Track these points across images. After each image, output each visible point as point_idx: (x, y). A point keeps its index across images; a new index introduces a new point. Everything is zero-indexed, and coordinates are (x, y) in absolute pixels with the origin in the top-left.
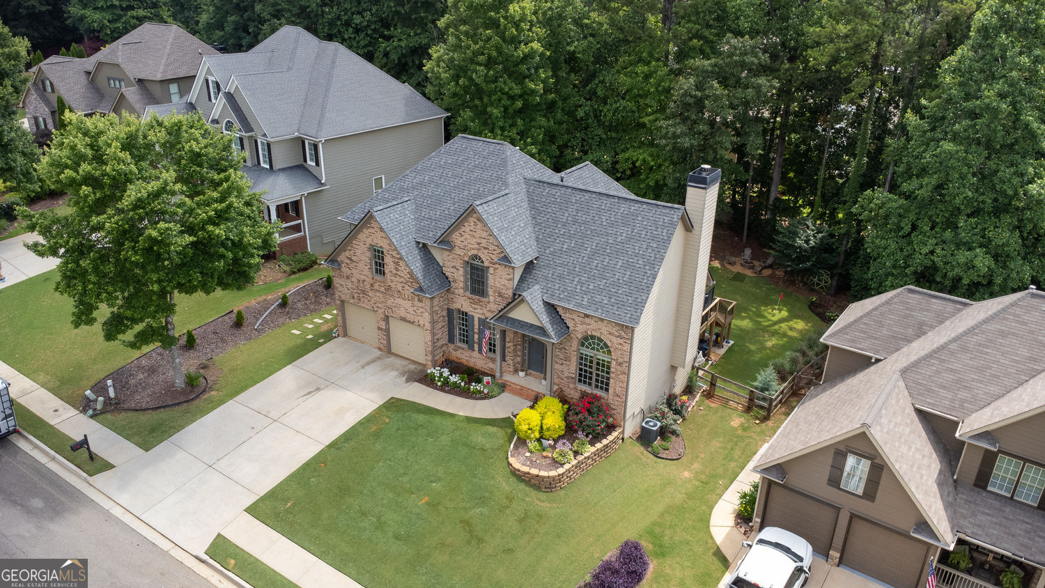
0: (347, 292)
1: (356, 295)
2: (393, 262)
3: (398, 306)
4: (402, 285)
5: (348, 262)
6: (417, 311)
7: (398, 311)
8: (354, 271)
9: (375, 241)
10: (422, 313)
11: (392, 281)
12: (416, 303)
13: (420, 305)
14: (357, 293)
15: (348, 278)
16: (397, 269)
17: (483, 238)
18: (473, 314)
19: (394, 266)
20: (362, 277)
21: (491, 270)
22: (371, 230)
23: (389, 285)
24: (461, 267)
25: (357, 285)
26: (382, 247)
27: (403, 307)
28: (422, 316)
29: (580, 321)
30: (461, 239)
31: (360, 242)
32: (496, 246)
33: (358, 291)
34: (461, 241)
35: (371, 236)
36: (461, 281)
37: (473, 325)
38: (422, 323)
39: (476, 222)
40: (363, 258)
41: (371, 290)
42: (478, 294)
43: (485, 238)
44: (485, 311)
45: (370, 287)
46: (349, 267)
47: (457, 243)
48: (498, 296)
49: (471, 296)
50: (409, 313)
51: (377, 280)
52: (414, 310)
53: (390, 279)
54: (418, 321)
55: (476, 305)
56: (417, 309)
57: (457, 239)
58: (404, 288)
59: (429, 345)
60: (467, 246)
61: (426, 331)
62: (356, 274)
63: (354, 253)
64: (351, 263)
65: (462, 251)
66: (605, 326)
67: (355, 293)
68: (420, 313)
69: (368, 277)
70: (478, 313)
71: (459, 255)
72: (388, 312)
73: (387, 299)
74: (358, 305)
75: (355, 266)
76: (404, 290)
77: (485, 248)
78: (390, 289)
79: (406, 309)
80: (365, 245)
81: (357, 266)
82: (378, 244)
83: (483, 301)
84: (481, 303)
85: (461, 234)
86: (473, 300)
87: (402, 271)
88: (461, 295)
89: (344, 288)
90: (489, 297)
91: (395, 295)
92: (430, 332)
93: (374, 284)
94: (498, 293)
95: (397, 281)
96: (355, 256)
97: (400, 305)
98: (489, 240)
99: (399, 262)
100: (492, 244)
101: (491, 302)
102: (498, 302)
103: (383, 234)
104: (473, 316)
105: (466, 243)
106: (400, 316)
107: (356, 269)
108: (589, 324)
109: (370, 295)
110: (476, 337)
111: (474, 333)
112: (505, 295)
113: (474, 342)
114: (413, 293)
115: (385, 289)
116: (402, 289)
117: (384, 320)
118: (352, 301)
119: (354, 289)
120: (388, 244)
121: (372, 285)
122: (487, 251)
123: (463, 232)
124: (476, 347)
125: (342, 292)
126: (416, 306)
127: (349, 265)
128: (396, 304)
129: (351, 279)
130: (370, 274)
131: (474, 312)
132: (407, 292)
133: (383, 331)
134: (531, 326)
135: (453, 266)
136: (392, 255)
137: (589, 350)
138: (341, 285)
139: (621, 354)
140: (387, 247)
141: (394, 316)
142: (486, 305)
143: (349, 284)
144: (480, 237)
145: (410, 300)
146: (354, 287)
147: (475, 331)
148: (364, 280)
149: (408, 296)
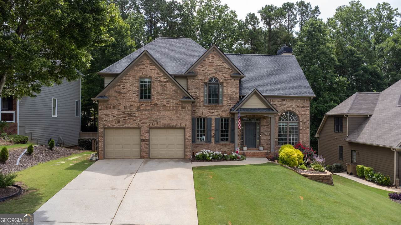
0: (111, 118)
1: (121, 120)
2: (161, 85)
3: (163, 118)
4: (167, 100)
5: (117, 94)
6: (180, 117)
8: (121, 101)
9: (145, 73)
10: (185, 116)
11: (158, 100)
12: (180, 110)
13: (183, 111)
14: (123, 117)
15: (115, 107)
16: (163, 90)
17: (219, 65)
18: (211, 117)
19: (161, 88)
20: (129, 104)
21: (225, 84)
22: (141, 66)
23: (155, 103)
24: (202, 87)
25: (123, 111)
26: (150, 77)
27: (168, 117)
28: (184, 119)
29: (279, 104)
30: (202, 69)
31: (131, 77)
32: (228, 68)
33: (124, 116)
34: (202, 70)
35: (142, 70)
36: (202, 97)
37: (211, 125)
38: (183, 125)
39: (213, 57)
40: (132, 88)
41: (138, 111)
42: (213, 103)
43: (220, 65)
44: (220, 112)
45: (136, 110)
46: (117, 98)
47: (199, 72)
48: (230, 100)
49: (209, 105)
50: (173, 120)
51: (144, 103)
52: (177, 117)
53: (157, 99)
54: (181, 124)
55: (213, 110)
56: (180, 115)
57: (199, 69)
58: (169, 103)
59: (189, 139)
60: (207, 72)
61: (187, 129)
62: (123, 102)
63: (123, 86)
64: (119, 95)
65: (203, 77)
66: (294, 103)
67: (121, 118)
68: (183, 117)
69: (135, 102)
70: (215, 115)
71: (200, 80)
72: (153, 124)
73: (152, 115)
74: (123, 127)
75: (123, 96)
76: (169, 104)
77: (220, 71)
78: (156, 106)
79: (170, 118)
80: (135, 78)
81: (125, 96)
82: (147, 75)
83: (218, 106)
84: (217, 108)
85: (202, 66)
86: (211, 107)
87: (168, 90)
88: (201, 106)
89: (109, 116)
90: (222, 103)
91: (160, 110)
92: (190, 129)
93: (142, 106)
94: (229, 98)
95: (163, 99)
96: (124, 88)
97: (164, 116)
98: (223, 65)
99: (165, 84)
100: (225, 68)
101: (225, 105)
102: (230, 104)
103: (153, 67)
104: (211, 118)
105: (206, 71)
106: (163, 125)
107: (124, 98)
108: (284, 105)
109: (136, 116)
110: (213, 132)
111: (211, 130)
112: (235, 98)
113: (211, 137)
114: (177, 104)
115: (152, 107)
116: (167, 104)
117: (148, 132)
118: (117, 125)
119: (120, 115)
120: (157, 73)
121: (139, 107)
122: (222, 73)
123: (204, 64)
124: (213, 140)
125: (106, 121)
126: (179, 113)
127: (117, 97)
128: (161, 116)
129: (118, 108)
130: (137, 99)
131: (212, 115)
132: (172, 105)
133: (146, 141)
134: (259, 109)
135: (196, 88)
136: (160, 80)
137: (285, 121)
138: (106, 115)
139: (305, 117)
140: (156, 75)
141: (158, 126)
142: (221, 108)
143: (116, 112)
144: (216, 65)
145: (174, 110)
146: (121, 113)
147: (212, 128)
148: (131, 106)
149: (173, 107)
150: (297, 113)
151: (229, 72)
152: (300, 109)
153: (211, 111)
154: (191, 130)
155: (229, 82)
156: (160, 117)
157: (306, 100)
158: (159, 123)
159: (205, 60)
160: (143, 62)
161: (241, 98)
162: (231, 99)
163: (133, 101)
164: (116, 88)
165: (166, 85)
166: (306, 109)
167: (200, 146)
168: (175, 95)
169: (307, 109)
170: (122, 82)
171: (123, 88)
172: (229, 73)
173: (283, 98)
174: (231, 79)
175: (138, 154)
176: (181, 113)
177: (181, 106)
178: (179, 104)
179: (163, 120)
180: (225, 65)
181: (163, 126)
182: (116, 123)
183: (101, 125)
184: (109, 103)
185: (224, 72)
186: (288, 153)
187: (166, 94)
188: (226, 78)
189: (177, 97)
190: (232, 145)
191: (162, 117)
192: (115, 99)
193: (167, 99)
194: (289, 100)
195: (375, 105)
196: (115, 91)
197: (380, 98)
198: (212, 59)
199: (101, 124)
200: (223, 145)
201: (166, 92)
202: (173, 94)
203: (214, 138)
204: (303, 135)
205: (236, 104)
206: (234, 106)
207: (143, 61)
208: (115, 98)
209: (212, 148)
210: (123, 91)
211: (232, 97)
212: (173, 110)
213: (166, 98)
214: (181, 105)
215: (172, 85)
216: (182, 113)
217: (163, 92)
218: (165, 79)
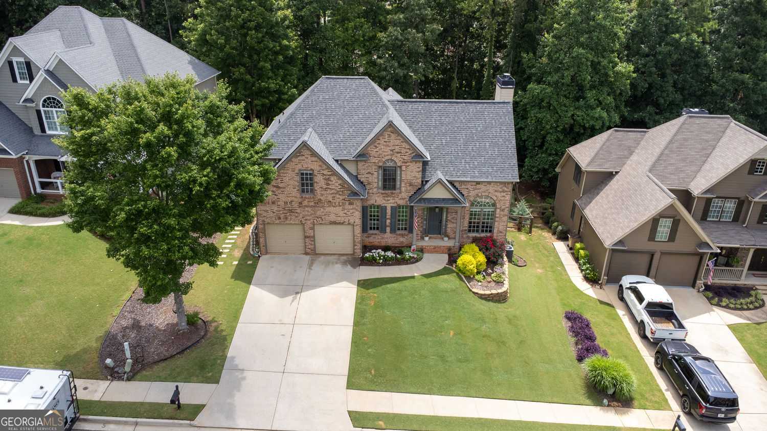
0: (272, 215)
1: (282, 216)
2: (325, 179)
3: (328, 214)
4: (333, 195)
5: (275, 189)
6: (348, 213)
7: (327, 218)
8: (280, 196)
9: (305, 166)
10: (353, 212)
11: (322, 195)
12: (347, 206)
13: (351, 207)
14: (283, 213)
15: (273, 203)
16: (328, 184)
17: (396, 145)
18: (386, 205)
19: (325, 182)
20: (290, 199)
21: (404, 168)
22: (300, 158)
23: (319, 199)
24: (375, 171)
25: (283, 207)
26: (312, 169)
27: (334, 213)
28: (352, 215)
29: (472, 188)
30: (376, 150)
31: (289, 170)
32: (407, 149)
33: (285, 212)
34: (376, 152)
35: (301, 162)
36: (375, 182)
37: (386, 213)
38: (352, 221)
39: (390, 135)
40: (292, 182)
41: (300, 207)
42: (389, 189)
44: (397, 200)
45: (298, 206)
46: (276, 193)
47: (372, 154)
48: (409, 186)
49: (383, 192)
50: (339, 216)
51: (306, 198)
52: (344, 213)
53: (320, 194)
54: (349, 220)
55: (389, 198)
56: (347, 211)
57: (372, 151)
60: (382, 154)
61: (356, 226)
62: (283, 198)
63: (281, 180)
64: (277, 190)
65: (377, 159)
66: (492, 188)
67: (281, 214)
68: (351, 213)
69: (296, 197)
70: (391, 203)
71: (373, 163)
72: (317, 221)
73: (316, 211)
74: (285, 223)
75: (282, 191)
76: (334, 199)
77: (398, 153)
78: (320, 201)
79: (337, 214)
80: (294, 171)
81: (284, 191)
82: (308, 167)
83: (395, 193)
84: (394, 195)
85: (376, 146)
86: (386, 194)
88: (375, 193)
89: (268, 212)
90: (400, 188)
91: (325, 206)
92: (360, 226)
93: (303, 201)
94: (409, 184)
95: (327, 194)
96: (283, 183)
97: (330, 212)
98: (401, 145)
100: (405, 148)
101: (403, 192)
102: (409, 190)
103: (314, 159)
104: (386, 207)
105: (380, 152)
107: (282, 193)
109: (298, 212)
110: (388, 221)
111: (386, 219)
112: (416, 184)
113: (386, 226)
114: (344, 199)
115: (315, 203)
116: (332, 199)
117: (313, 229)
118: (277, 222)
119: (280, 211)
120: (319, 166)
121: (300, 203)
122: (400, 154)
123: (378, 144)
124: (388, 229)
125: (266, 217)
126: (346, 209)
128: (326, 212)
129: (277, 203)
130: (299, 195)
131: (387, 203)
132: (338, 200)
133: (311, 238)
135: (368, 172)
136: (323, 173)
137: (478, 207)
138: (265, 211)
139: (504, 203)
140: (318, 168)
141: (323, 222)
142: (399, 195)
143: (275, 208)
144: (393, 145)
145: (341, 206)
146: (281, 209)
147: (387, 217)
148: (292, 201)
149: (339, 203)
151: (409, 153)
152: (499, 194)
153: (386, 199)
155: (409, 165)
157: (507, 185)
158: (324, 220)
159: (380, 140)
160: (302, 154)
161: (424, 183)
162: (411, 185)
163: (292, 197)
165: (330, 179)
167: (372, 236)
171: (281, 183)
172: (409, 155)
174: (411, 162)
175: (302, 250)
176: (349, 209)
178: (346, 199)
179: (329, 216)
180: (404, 145)
181: (328, 222)
182: (276, 220)
185: (403, 153)
187: (331, 188)
188: (405, 161)
190: (410, 235)
192: (274, 194)
195: (631, 153)
198: (388, 138)
199: (260, 220)
200: (400, 234)
202: (339, 189)
204: (499, 224)
205: (417, 190)
206: (415, 193)
209: (387, 238)
210: (281, 185)
211: (412, 183)
212: (339, 206)
213: (331, 193)
214: (348, 200)
215: (338, 179)
217: (327, 186)
218: (330, 172)
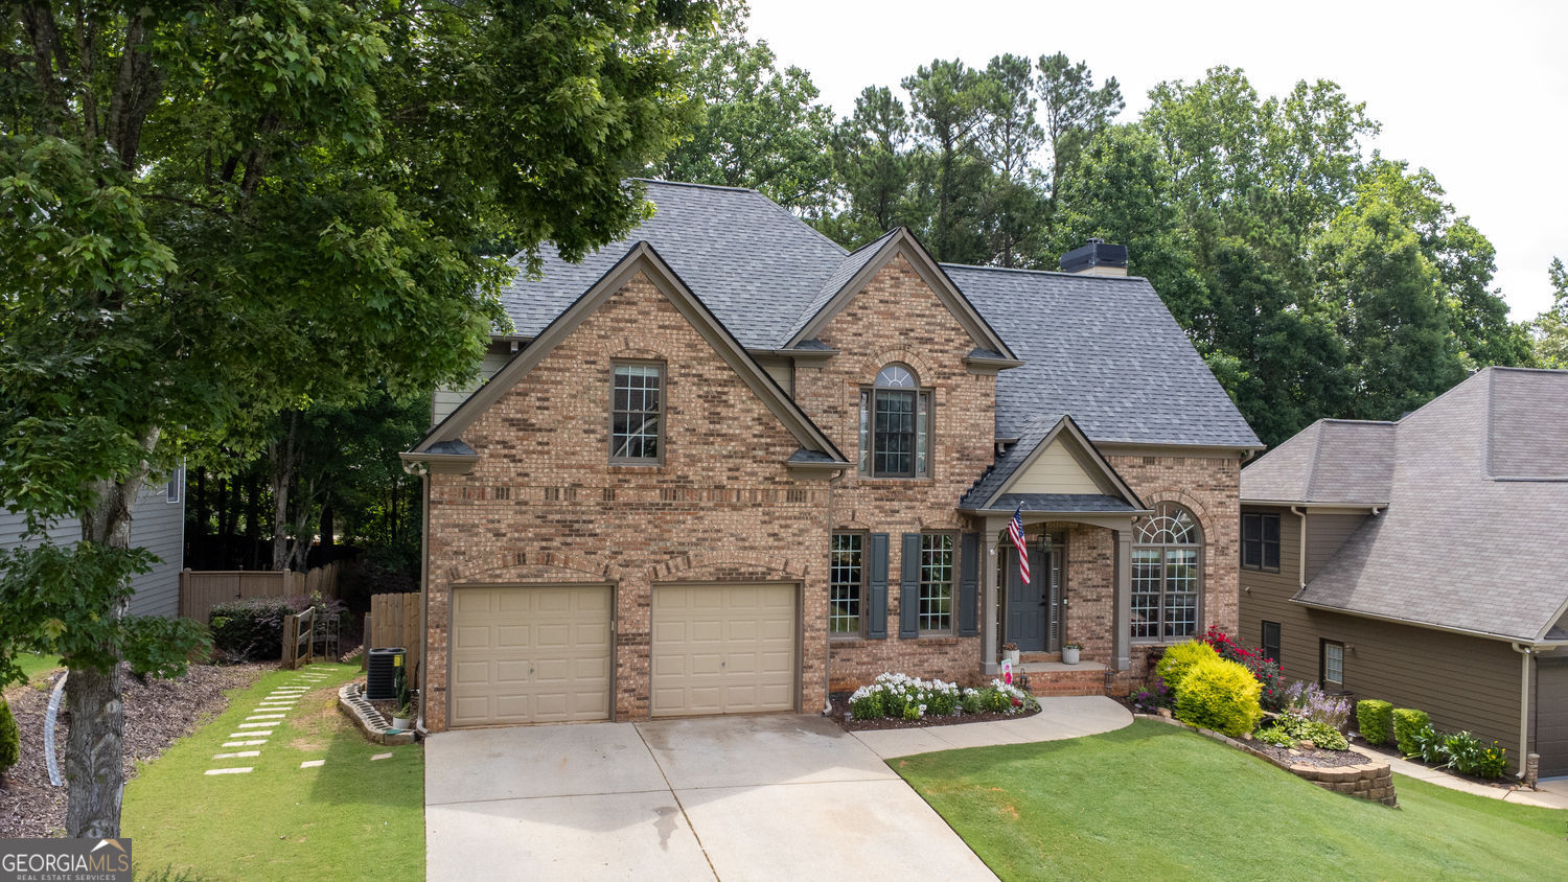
0: (488, 543)
1: (532, 550)
2: (705, 397)
3: (712, 538)
4: (731, 463)
5: (511, 435)
6: (783, 533)
7: (707, 555)
8: (532, 464)
9: (637, 343)
10: (802, 531)
11: (693, 460)
12: (783, 507)
13: (795, 509)
14: (538, 537)
15: (502, 492)
16: (715, 418)
17: (918, 316)
18: (887, 529)
19: (705, 409)
20: (568, 478)
21: (941, 395)
22: (621, 312)
23: (679, 477)
24: (851, 405)
25: (540, 510)
26: (661, 362)
27: (732, 535)
28: (800, 543)
29: (1134, 478)
31: (574, 357)
32: (953, 329)
33: (544, 531)
34: (855, 335)
35: (622, 330)
36: (852, 445)
37: (887, 561)
38: (796, 568)
39: (898, 278)
40: (582, 409)
41: (606, 509)
42: (895, 471)
43: (923, 316)
44: (921, 510)
45: (598, 504)
46: (514, 452)
47: (841, 341)
48: (958, 459)
49: (879, 481)
50: (752, 548)
51: (631, 472)
52: (770, 535)
53: (685, 456)
54: (786, 564)
55: (895, 503)
56: (781, 526)
57: (842, 330)
58: (736, 474)
59: (819, 630)
60: (873, 344)
61: (811, 586)
62: (541, 471)
63: (539, 399)
64: (522, 439)
65: (859, 362)
66: (1189, 472)
67: (530, 539)
68: (794, 535)
69: (592, 469)
70: (901, 523)
71: (847, 373)
72: (668, 568)
73: (665, 527)
74: (539, 580)
75: (540, 444)
76: (737, 478)
77: (923, 341)
78: (684, 487)
79: (743, 540)
80: (594, 363)
81: (547, 444)
82: (647, 351)
83: (916, 485)
84: (911, 492)
85: (855, 315)
86: (888, 488)
87: (735, 419)
88: (850, 484)
89: (476, 535)
90: (929, 470)
91: (702, 504)
92: (824, 585)
93: (621, 486)
94: (958, 452)
95: (712, 456)
96: (547, 408)
97: (718, 531)
99: (725, 393)
101: (940, 481)
102: (959, 475)
103: (671, 318)
104: (887, 536)
105: (868, 337)
106: (712, 570)
107: (542, 453)
108: (1154, 479)
109: (598, 531)
110: (894, 592)
111: (887, 583)
112: (978, 452)
114: (771, 479)
115: (665, 493)
116: (729, 478)
117: (645, 602)
118: (511, 575)
119: (525, 528)
120: (688, 346)
121: (609, 494)
122: (929, 347)
123: (860, 308)
124: (893, 623)
125: (464, 553)
126: (778, 518)
127: (513, 447)
128: (705, 531)
129: (517, 495)
130: (603, 460)
131: (889, 523)
132: (751, 483)
133: (640, 644)
134: (1076, 498)
135: (829, 407)
136: (701, 376)
137: (1151, 544)
138: (463, 528)
139: (1223, 527)
140: (685, 354)
141: (691, 574)
142: (926, 493)
143: (507, 516)
144: (909, 315)
145: (760, 505)
146: (529, 518)
147: (894, 575)
148: (577, 485)
149: (753, 492)
150: (1198, 510)
151: (957, 343)
152: (1209, 498)
153: (887, 505)
154: (825, 590)
155: (958, 386)
156: (700, 535)
157: (1226, 462)
158: (694, 563)
159: (865, 293)
160: (627, 294)
161: (1002, 450)
162: (964, 455)
163: (583, 467)
164: (510, 409)
165: (724, 397)
166: (1228, 497)
167: (842, 650)
168: (763, 440)
169: (1231, 497)
170: (538, 380)
171: (539, 408)
172: (957, 348)
173: (1150, 453)
174: (963, 375)
175: (597, 699)
176: (786, 518)
177: (787, 487)
178: (777, 479)
179: (713, 549)
180: (943, 316)
181: (711, 574)
182: (505, 566)
183: (439, 572)
184: (478, 475)
185: (937, 343)
186: (1222, 684)
187: (725, 435)
188: (946, 370)
189: (772, 449)
190: (969, 644)
191: (706, 535)
192: (505, 456)
193: (731, 457)
194: (1170, 462)
195: (1390, 468)
196: (505, 420)
197: (1402, 446)
198: (893, 290)
199: (439, 567)
200: (931, 644)
201: (723, 428)
202: (755, 436)
203: (897, 618)
204: (1216, 597)
205: (984, 475)
206: (977, 484)
207: (627, 290)
208: (506, 452)
209: (891, 659)
210: (537, 419)
211: (967, 448)
212: (754, 505)
213: (725, 453)
214: (787, 483)
215: (751, 399)
216: (790, 518)
217: (711, 426)
218: (724, 369)
